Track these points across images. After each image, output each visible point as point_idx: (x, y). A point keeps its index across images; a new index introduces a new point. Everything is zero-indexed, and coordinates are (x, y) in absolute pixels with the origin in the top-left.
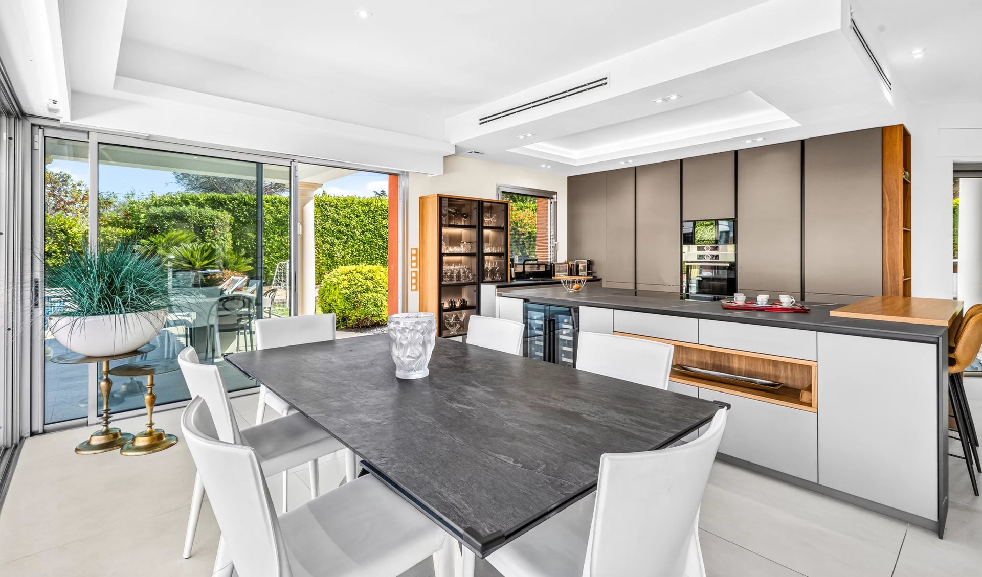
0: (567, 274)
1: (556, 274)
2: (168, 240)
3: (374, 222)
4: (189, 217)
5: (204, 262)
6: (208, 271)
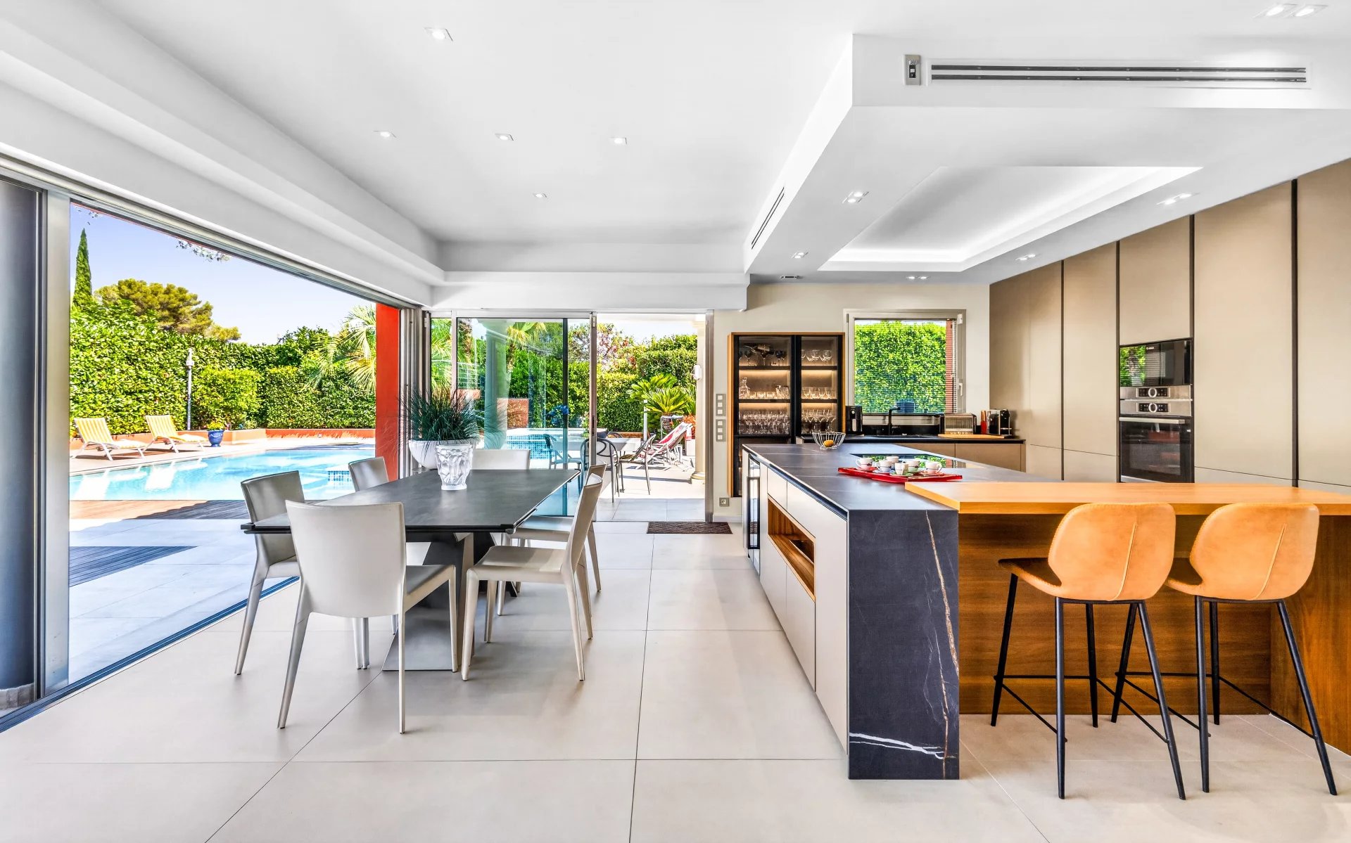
0: (971, 430)
1: (947, 430)
2: (652, 385)
3: (878, 356)
4: (671, 360)
5: (672, 407)
6: (674, 417)
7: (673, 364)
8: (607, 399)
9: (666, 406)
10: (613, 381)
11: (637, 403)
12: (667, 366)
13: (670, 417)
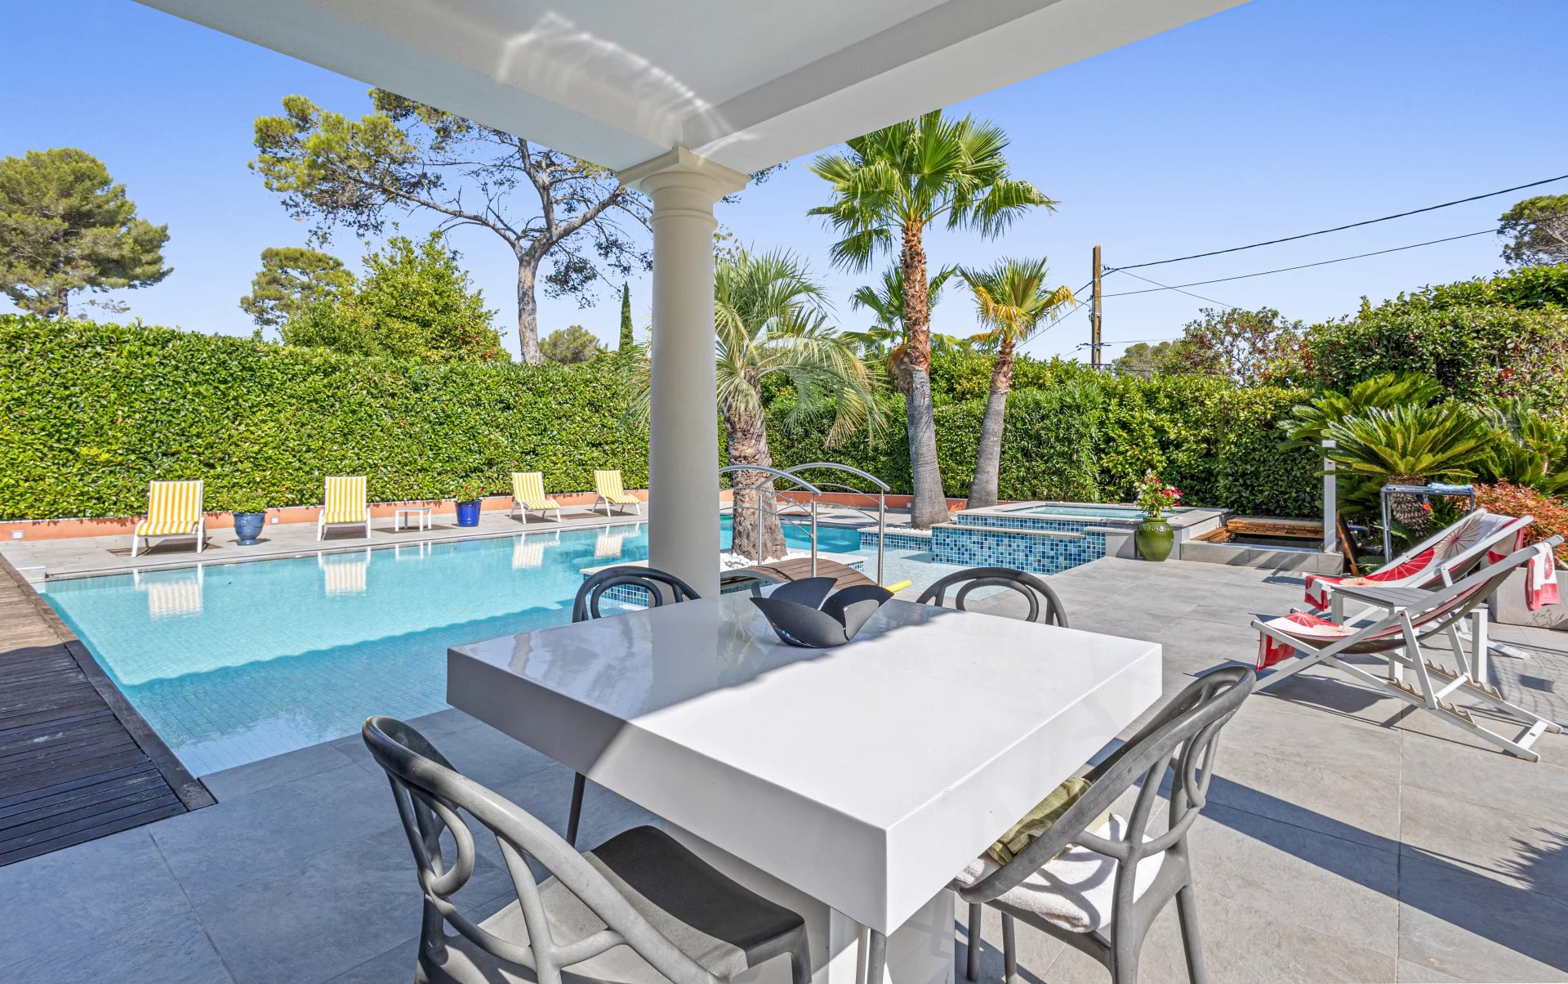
2: (1355, 404)
4: (1420, 340)
5: (1427, 460)
6: (1436, 486)
7: (1426, 349)
8: (1236, 444)
9: (1403, 455)
10: (1250, 404)
11: (1307, 449)
12: (1406, 354)
13: (1420, 489)
